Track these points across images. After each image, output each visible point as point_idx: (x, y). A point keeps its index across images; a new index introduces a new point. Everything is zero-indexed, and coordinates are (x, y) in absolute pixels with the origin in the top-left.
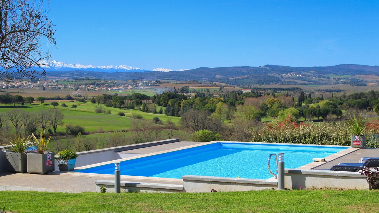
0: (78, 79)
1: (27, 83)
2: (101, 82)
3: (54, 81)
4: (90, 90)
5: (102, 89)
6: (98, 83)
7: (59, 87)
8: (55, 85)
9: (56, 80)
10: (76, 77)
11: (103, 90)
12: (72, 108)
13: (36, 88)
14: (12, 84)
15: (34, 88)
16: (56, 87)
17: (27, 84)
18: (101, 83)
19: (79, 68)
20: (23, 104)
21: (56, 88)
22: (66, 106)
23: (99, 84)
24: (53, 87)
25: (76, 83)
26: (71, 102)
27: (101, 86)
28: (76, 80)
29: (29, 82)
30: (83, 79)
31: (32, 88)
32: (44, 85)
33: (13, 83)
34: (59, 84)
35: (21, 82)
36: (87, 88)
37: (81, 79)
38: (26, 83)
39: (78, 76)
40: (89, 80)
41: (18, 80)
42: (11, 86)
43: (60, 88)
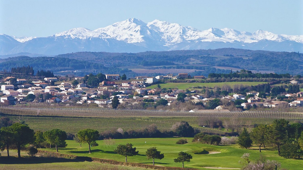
0: (219, 76)
1: (70, 87)
2: (288, 81)
3: (150, 80)
4: (255, 106)
5: (291, 104)
6: (280, 85)
7: (163, 100)
8: (151, 94)
9: (154, 79)
10: (219, 70)
11: (293, 106)
12: (176, 161)
13: (97, 102)
14: (28, 92)
15: (89, 102)
16: (155, 98)
17: (71, 90)
18: (288, 85)
19: (231, 41)
20: (33, 151)
21: (153, 101)
22: (161, 156)
23: (282, 90)
24: (146, 100)
25: (214, 86)
26: (178, 143)
27: (288, 95)
28: (214, 79)
29: (76, 83)
30: (236, 75)
31: (85, 101)
32: (121, 93)
33: (30, 88)
34: (165, 91)
35: (53, 84)
36: (246, 101)
37: (229, 76)
38: (67, 87)
39: (224, 65)
40: (254, 76)
41: (46, 79)
42: (25, 96)
43: (165, 102)
